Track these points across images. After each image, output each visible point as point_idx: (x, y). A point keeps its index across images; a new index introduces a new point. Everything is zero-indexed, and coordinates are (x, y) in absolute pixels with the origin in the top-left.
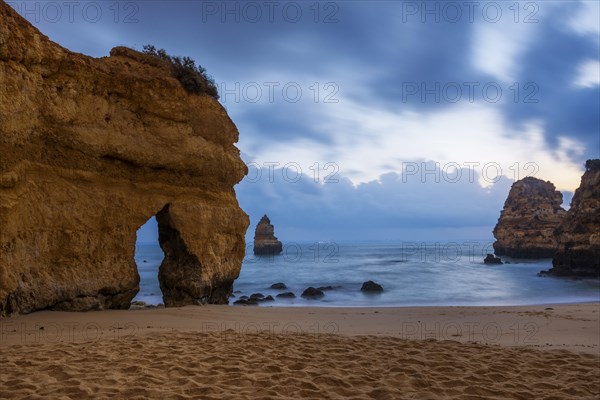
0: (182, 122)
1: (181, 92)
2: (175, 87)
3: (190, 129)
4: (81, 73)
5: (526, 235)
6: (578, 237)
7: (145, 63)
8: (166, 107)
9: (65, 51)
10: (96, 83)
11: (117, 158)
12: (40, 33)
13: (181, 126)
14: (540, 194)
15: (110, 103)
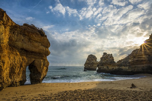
0: (39, 42)
1: (40, 36)
2: (39, 35)
3: (41, 44)
4: (18, 29)
5: (91, 66)
6: (102, 67)
7: (31, 28)
8: (36, 39)
9: (15, 24)
10: (21, 32)
11: (23, 49)
12: (10, 19)
13: (39, 43)
14: (93, 58)
15: (23, 37)
